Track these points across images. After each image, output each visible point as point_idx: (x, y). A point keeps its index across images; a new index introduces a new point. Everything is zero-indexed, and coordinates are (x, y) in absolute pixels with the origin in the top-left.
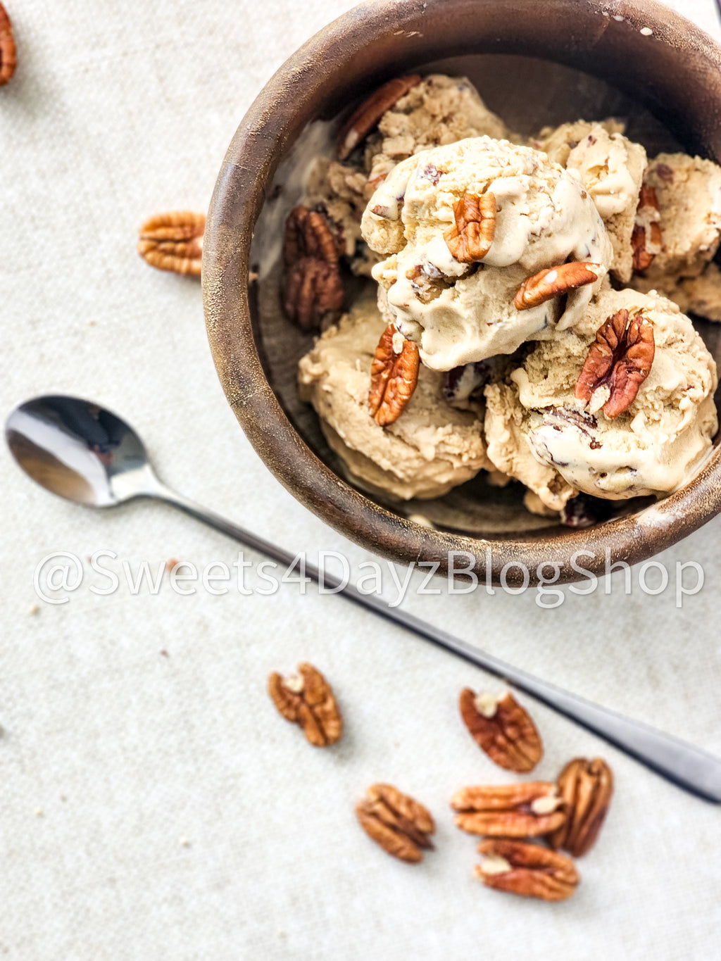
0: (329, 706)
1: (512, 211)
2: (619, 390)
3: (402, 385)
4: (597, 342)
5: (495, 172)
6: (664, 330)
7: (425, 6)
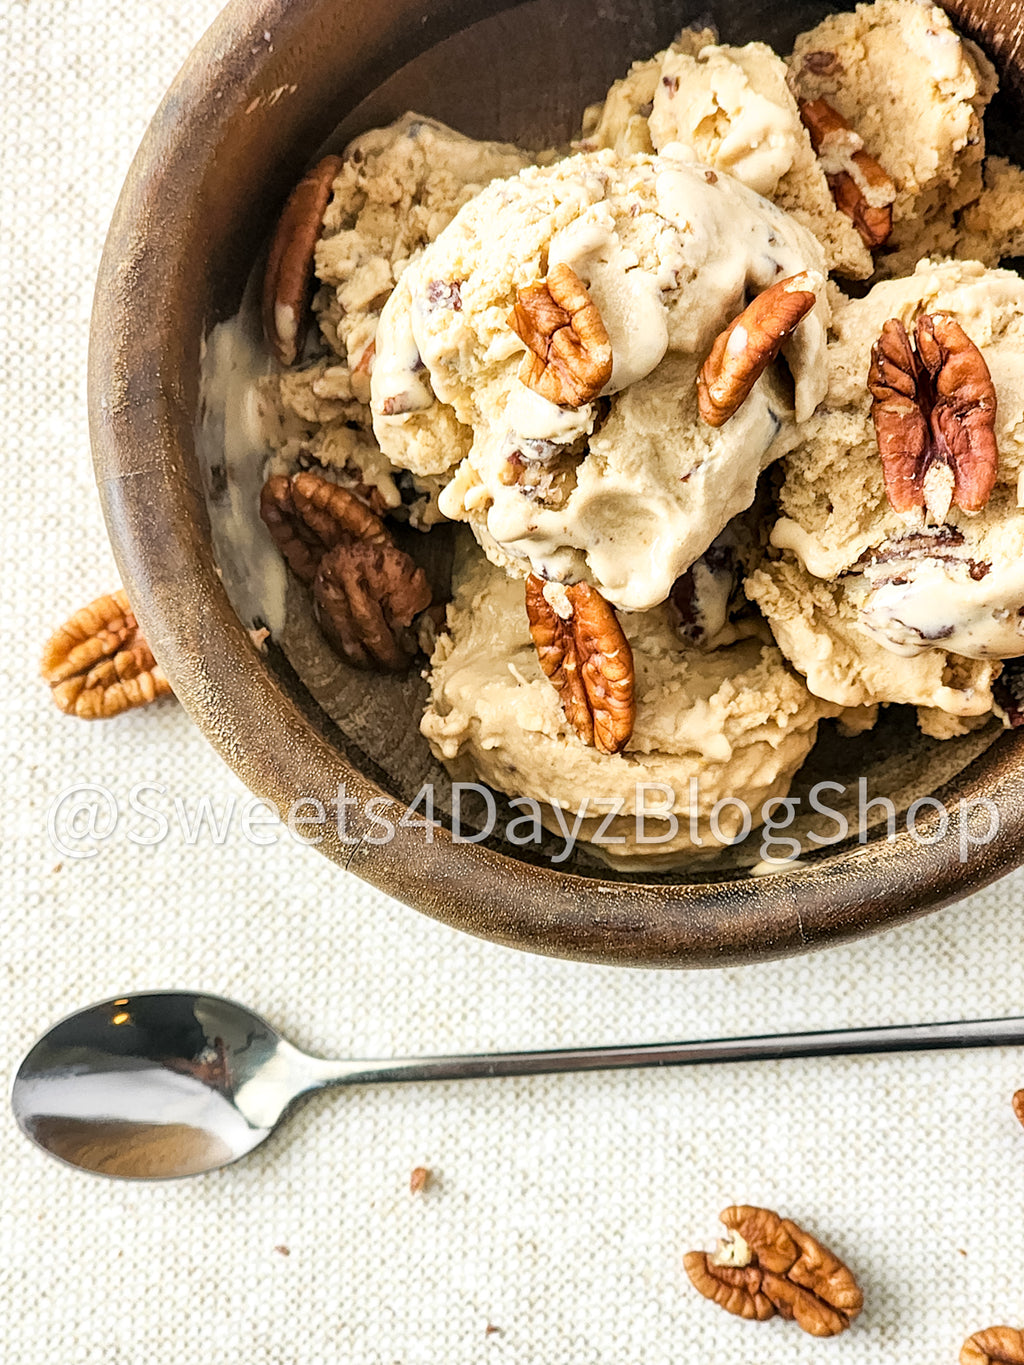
0: (811, 1256)
1: (609, 273)
2: (962, 457)
3: (607, 663)
4: (877, 401)
5: (544, 228)
6: (977, 314)
7: (267, 36)
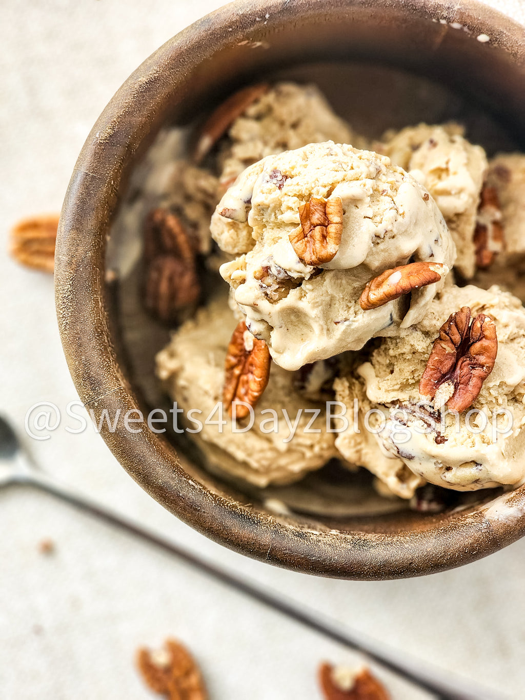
0: (193, 680)
1: (358, 213)
2: (462, 386)
3: (254, 380)
4: (440, 338)
5: (340, 175)
6: (506, 326)
7: (267, 16)
